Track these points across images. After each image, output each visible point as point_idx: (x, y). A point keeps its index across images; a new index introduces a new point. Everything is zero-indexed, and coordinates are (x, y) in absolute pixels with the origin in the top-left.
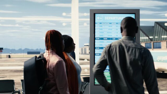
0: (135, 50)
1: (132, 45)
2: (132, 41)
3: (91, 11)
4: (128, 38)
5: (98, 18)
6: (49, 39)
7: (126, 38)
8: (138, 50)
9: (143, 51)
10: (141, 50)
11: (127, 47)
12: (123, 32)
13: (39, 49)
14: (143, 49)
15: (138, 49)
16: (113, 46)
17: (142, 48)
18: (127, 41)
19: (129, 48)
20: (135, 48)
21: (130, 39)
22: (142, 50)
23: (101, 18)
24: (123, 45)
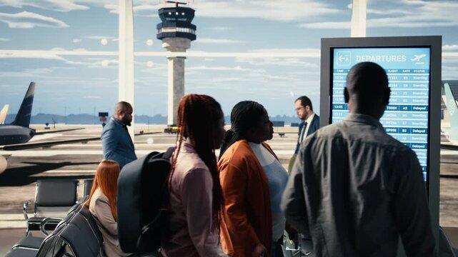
0: (374, 151)
1: (367, 137)
2: (368, 127)
3: (324, 42)
4: (359, 118)
5: (340, 58)
6: (182, 116)
7: (355, 119)
8: (380, 151)
9: (393, 154)
10: (388, 152)
11: (355, 143)
12: (350, 101)
13: (282, 116)
14: (394, 150)
15: (382, 147)
16: (320, 138)
17: (393, 147)
18: (356, 126)
19: (359, 143)
20: (375, 145)
21: (364, 121)
22: (391, 152)
23: (347, 59)
24: (345, 136)
